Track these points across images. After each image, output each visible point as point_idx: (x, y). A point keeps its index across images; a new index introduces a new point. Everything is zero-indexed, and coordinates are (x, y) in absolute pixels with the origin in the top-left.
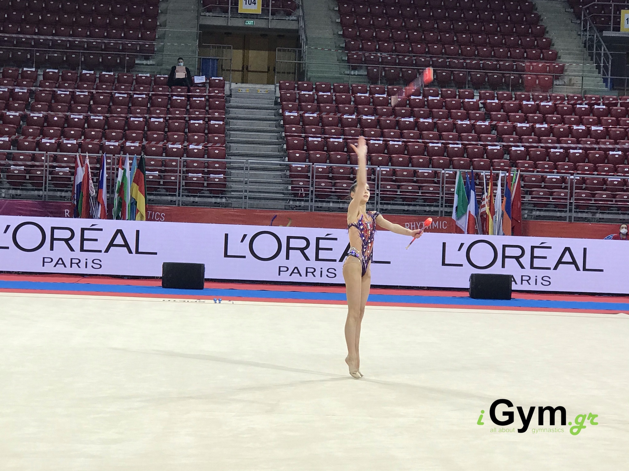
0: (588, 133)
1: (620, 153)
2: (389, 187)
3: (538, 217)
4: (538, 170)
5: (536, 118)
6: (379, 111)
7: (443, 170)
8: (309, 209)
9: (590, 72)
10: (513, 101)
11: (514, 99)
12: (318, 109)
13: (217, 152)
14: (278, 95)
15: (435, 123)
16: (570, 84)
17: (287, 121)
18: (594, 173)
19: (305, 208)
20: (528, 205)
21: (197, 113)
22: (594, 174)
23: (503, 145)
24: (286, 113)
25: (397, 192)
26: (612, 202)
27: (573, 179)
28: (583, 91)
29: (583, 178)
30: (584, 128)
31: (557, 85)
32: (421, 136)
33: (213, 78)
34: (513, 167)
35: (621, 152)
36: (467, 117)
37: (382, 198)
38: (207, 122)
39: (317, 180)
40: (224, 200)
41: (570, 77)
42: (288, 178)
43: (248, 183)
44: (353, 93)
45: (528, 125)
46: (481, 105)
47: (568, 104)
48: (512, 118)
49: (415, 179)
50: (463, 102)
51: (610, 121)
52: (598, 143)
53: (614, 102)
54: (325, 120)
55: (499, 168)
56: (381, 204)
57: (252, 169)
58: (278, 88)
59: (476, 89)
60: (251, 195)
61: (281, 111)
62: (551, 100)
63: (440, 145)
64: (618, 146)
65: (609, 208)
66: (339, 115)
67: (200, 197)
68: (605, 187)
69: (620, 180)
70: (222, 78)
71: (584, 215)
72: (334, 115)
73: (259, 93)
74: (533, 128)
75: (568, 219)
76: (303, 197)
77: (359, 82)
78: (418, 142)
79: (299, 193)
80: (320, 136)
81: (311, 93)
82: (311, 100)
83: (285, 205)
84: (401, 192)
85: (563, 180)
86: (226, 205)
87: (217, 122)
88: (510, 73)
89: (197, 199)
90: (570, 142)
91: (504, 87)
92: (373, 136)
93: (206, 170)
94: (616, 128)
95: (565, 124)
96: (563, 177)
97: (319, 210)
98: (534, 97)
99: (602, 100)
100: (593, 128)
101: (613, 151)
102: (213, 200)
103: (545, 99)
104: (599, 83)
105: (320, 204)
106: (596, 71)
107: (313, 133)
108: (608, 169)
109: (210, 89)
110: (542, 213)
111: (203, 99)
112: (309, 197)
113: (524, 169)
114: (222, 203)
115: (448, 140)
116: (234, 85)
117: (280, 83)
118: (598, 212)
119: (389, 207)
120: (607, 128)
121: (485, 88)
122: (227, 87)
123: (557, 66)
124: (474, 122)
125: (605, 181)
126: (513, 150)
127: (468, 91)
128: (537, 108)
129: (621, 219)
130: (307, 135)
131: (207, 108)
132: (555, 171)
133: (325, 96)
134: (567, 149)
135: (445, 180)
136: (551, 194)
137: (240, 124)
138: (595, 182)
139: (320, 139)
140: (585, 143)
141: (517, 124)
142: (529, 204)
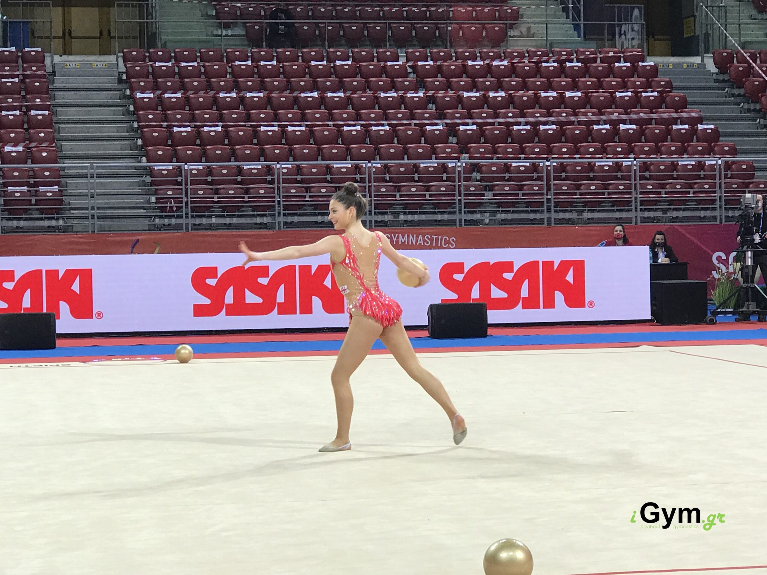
0: (561, 101)
1: (608, 127)
2: (293, 191)
3: (504, 222)
4: (498, 155)
5: (488, 83)
6: (268, 85)
7: (369, 162)
8: (184, 228)
9: (555, 16)
10: (454, 61)
11: (454, 59)
12: (183, 87)
13: (44, 154)
14: (123, 70)
15: (349, 98)
16: (530, 34)
17: (139, 105)
18: (575, 156)
19: (178, 227)
20: (489, 206)
21: (10, 100)
22: (575, 158)
23: (446, 123)
24: (138, 94)
25: (305, 197)
26: (604, 195)
27: (548, 166)
28: (548, 43)
29: (562, 164)
30: (555, 94)
31: (510, 37)
32: (331, 117)
33: (27, 49)
34: (463, 153)
35: (608, 125)
36: (393, 87)
37: (286, 208)
38: (25, 113)
39: (191, 187)
40: (61, 222)
41: (528, 25)
42: (148, 186)
43: (95, 196)
44: (228, 62)
45: (478, 94)
46: (409, 70)
47: (529, 62)
48: (455, 86)
49: (329, 177)
50: (385, 67)
51: (589, 83)
52: (575, 114)
53: (592, 56)
54: (193, 101)
55: (445, 155)
56: (284, 215)
57: (99, 176)
58: (121, 60)
59: (400, 47)
60: (100, 213)
61: (128, 92)
62: (505, 58)
63: (359, 128)
64: (604, 117)
65: (599, 204)
66: (212, 93)
67: (26, 219)
68: (591, 175)
69: (611, 164)
70: (39, 49)
71: (567, 215)
72: (204, 93)
73: (95, 68)
74: (485, 98)
75: (546, 223)
76: (173, 212)
77: (236, 45)
78: (328, 125)
79: (167, 207)
80: (188, 124)
81: (170, 64)
82: (169, 74)
83: (149, 225)
84: (310, 197)
85: (535, 168)
86: (65, 230)
87: (40, 112)
88: (446, 23)
89: (22, 223)
90: (538, 115)
91: (440, 43)
92: (263, 120)
93: (32, 181)
94: (598, 92)
95: (528, 90)
96: (533, 164)
97: (197, 229)
98: (483, 55)
99: (575, 55)
100: (568, 94)
101: (599, 125)
102: (46, 223)
103: (498, 57)
104: (569, 32)
105: (198, 221)
106: (562, 14)
107: (178, 120)
108: (593, 150)
109: (25, 65)
110: (509, 216)
111: (16, 80)
112: (182, 212)
113: (479, 155)
114: (58, 226)
115: (368, 121)
116: (57, 59)
117: (123, 52)
118: (585, 210)
119: (296, 219)
120: (586, 94)
121: (413, 46)
122: (48, 61)
123: (509, 11)
124: (403, 93)
125: (591, 167)
126: (461, 129)
127: (392, 50)
128: (488, 70)
129: (617, 219)
130: (169, 124)
131: (23, 93)
132: (523, 156)
133: (190, 68)
134: (535, 125)
135: (373, 176)
136: (521, 188)
137: (72, 113)
138: (579, 168)
139: (189, 129)
140: (559, 114)
141: (463, 94)
142: (491, 203)
